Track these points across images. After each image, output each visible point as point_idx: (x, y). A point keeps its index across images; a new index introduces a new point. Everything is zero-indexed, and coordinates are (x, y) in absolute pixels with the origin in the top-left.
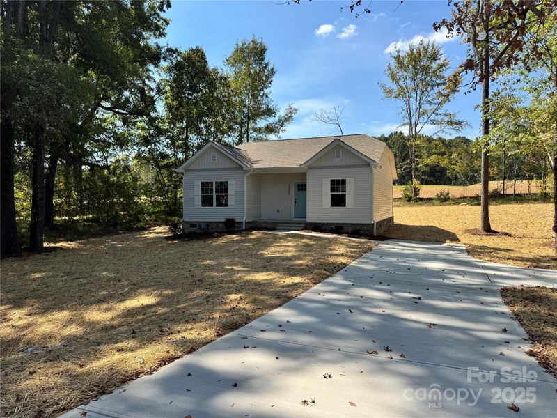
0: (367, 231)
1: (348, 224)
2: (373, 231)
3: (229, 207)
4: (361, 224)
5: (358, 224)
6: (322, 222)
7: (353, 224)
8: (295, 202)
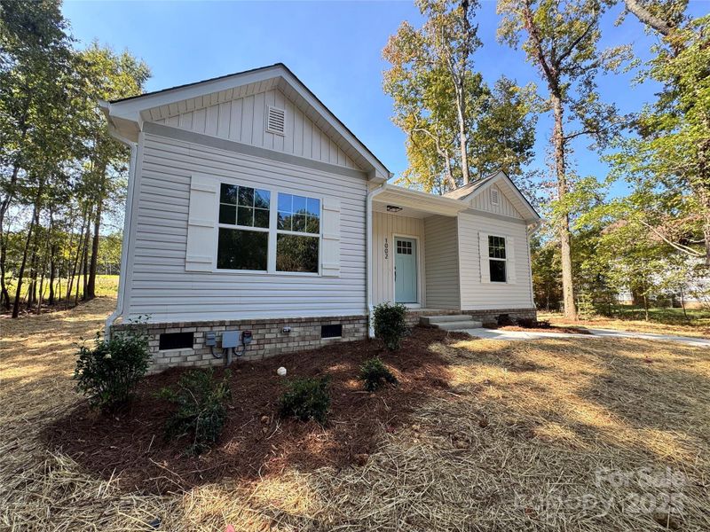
1: (513, 310)
3: (323, 273)
5: (523, 310)
7: (519, 310)
8: (395, 273)
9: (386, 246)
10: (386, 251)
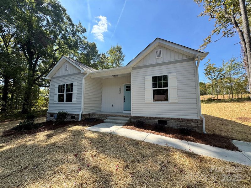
0: (196, 127)
1: (172, 119)
2: (202, 127)
3: (73, 102)
4: (188, 120)
5: (183, 120)
6: (146, 116)
7: (178, 119)
8: (124, 99)
9: (120, 89)
10: (120, 91)
